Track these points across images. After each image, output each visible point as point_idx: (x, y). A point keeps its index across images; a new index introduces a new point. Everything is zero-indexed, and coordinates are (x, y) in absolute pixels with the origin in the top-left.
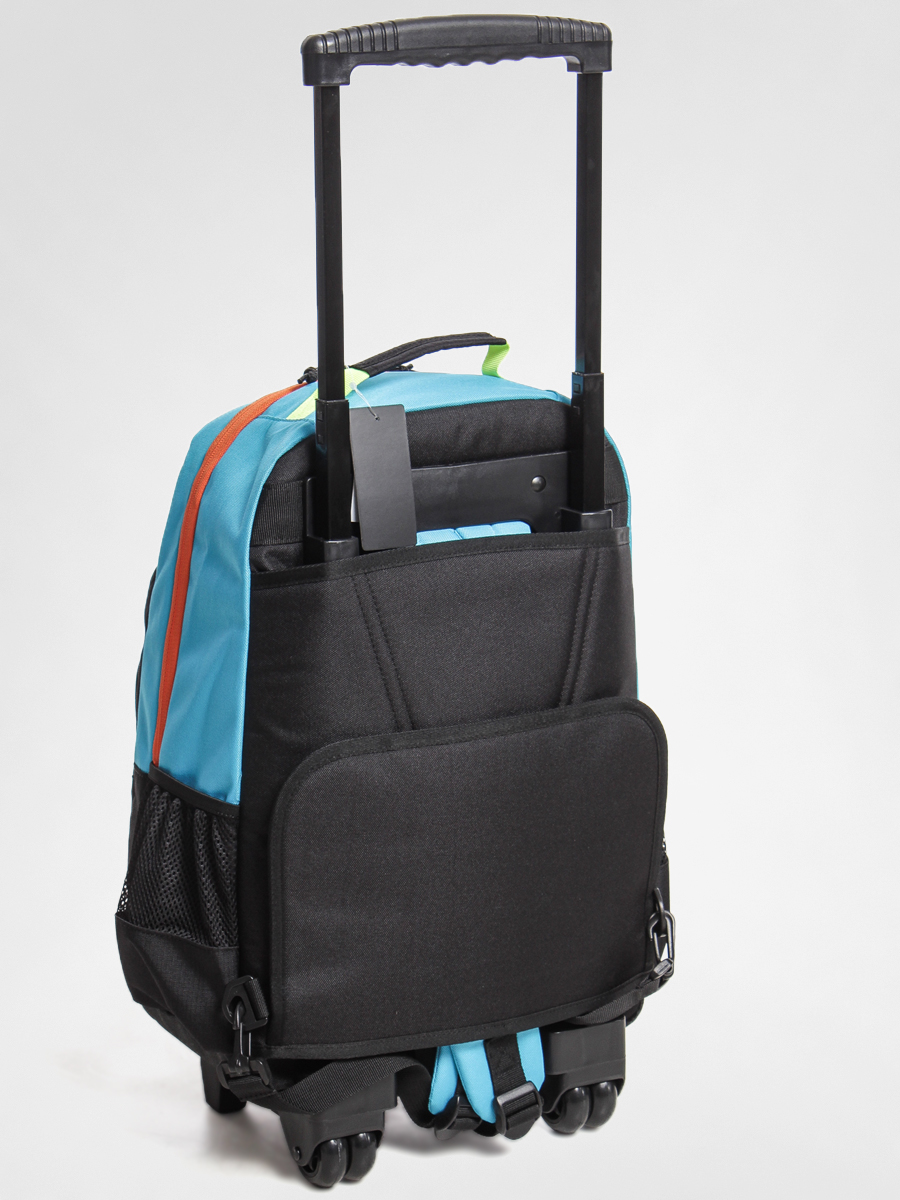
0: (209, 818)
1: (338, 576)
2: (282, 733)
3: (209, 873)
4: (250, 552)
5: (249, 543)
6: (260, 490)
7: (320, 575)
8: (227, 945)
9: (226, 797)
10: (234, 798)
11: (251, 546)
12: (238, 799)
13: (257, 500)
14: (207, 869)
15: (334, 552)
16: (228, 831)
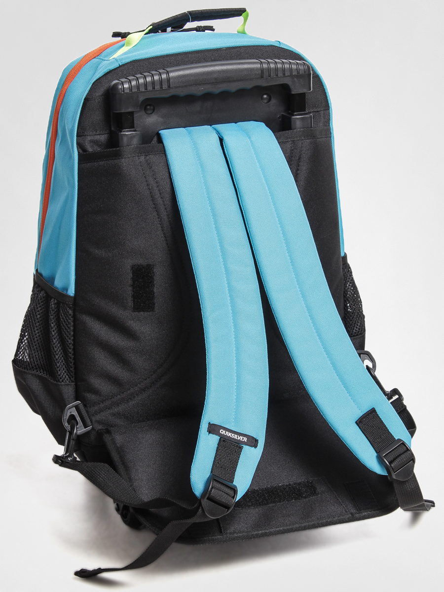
0: (58, 304)
1: (130, 156)
2: (97, 252)
3: (58, 337)
4: (77, 140)
5: (76, 134)
6: (82, 102)
7: (118, 155)
8: (68, 382)
9: (67, 291)
10: (71, 292)
11: (77, 136)
12: (74, 293)
13: (80, 108)
14: (56, 334)
15: (125, 139)
16: (68, 312)
